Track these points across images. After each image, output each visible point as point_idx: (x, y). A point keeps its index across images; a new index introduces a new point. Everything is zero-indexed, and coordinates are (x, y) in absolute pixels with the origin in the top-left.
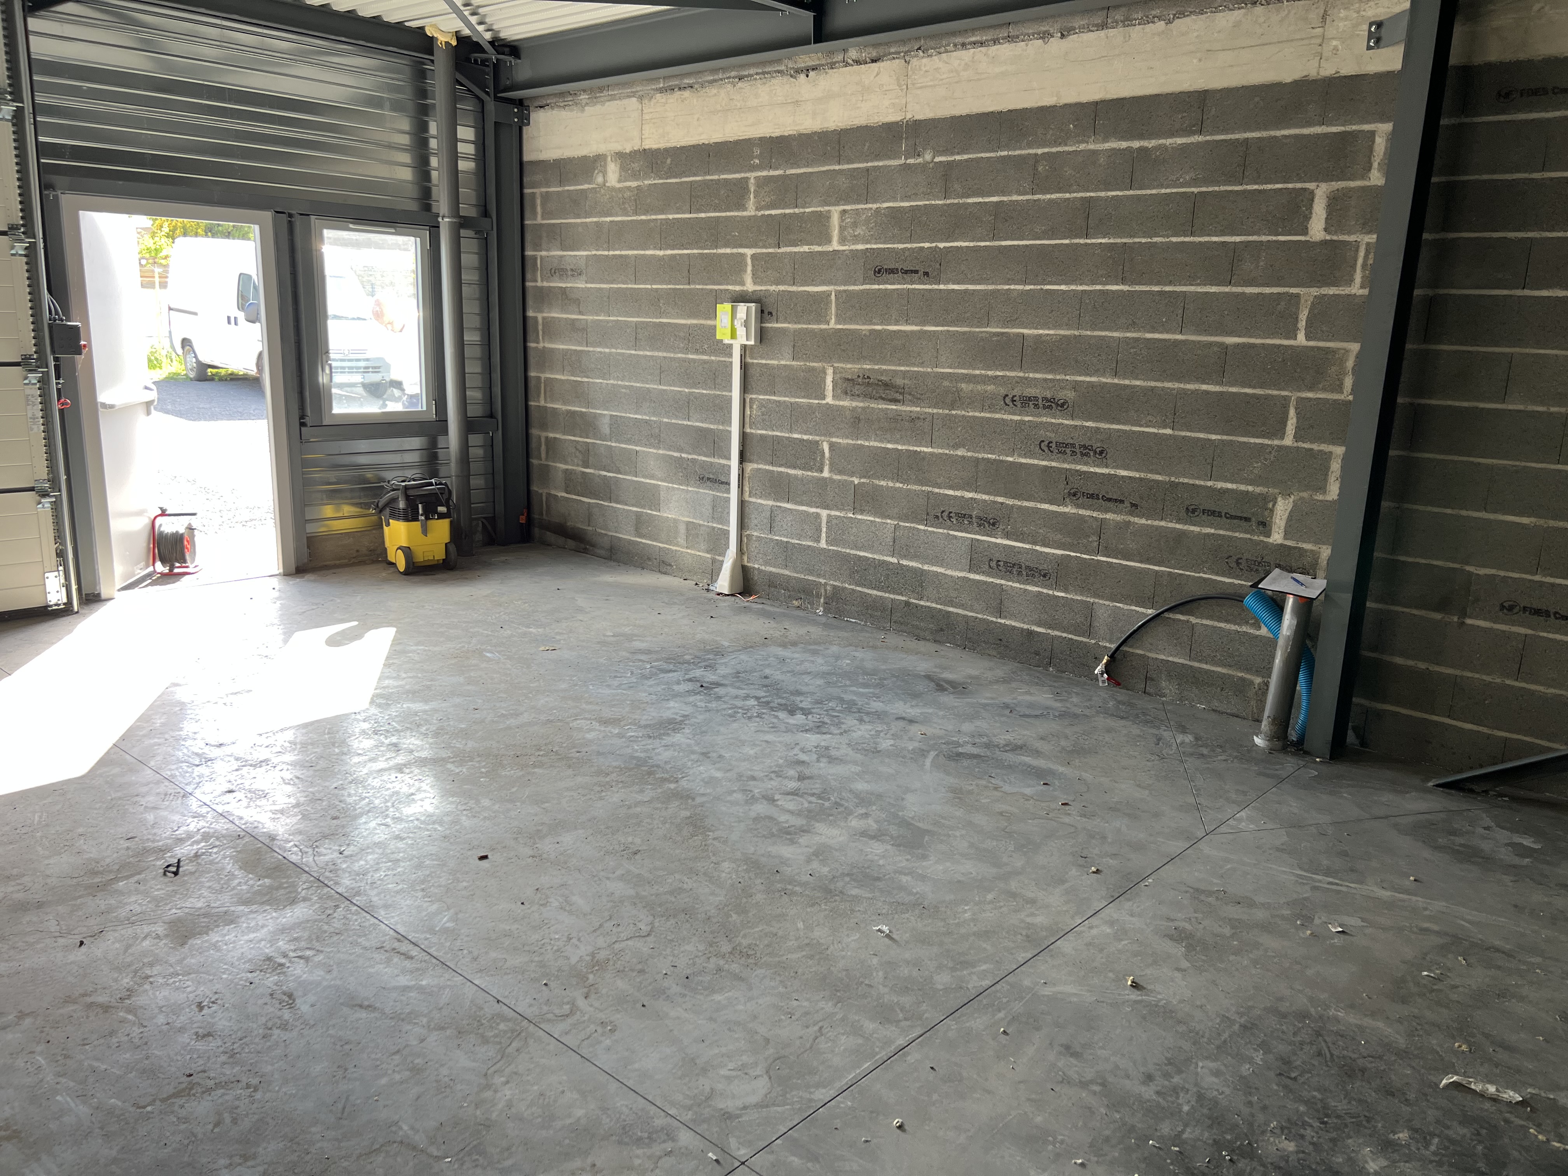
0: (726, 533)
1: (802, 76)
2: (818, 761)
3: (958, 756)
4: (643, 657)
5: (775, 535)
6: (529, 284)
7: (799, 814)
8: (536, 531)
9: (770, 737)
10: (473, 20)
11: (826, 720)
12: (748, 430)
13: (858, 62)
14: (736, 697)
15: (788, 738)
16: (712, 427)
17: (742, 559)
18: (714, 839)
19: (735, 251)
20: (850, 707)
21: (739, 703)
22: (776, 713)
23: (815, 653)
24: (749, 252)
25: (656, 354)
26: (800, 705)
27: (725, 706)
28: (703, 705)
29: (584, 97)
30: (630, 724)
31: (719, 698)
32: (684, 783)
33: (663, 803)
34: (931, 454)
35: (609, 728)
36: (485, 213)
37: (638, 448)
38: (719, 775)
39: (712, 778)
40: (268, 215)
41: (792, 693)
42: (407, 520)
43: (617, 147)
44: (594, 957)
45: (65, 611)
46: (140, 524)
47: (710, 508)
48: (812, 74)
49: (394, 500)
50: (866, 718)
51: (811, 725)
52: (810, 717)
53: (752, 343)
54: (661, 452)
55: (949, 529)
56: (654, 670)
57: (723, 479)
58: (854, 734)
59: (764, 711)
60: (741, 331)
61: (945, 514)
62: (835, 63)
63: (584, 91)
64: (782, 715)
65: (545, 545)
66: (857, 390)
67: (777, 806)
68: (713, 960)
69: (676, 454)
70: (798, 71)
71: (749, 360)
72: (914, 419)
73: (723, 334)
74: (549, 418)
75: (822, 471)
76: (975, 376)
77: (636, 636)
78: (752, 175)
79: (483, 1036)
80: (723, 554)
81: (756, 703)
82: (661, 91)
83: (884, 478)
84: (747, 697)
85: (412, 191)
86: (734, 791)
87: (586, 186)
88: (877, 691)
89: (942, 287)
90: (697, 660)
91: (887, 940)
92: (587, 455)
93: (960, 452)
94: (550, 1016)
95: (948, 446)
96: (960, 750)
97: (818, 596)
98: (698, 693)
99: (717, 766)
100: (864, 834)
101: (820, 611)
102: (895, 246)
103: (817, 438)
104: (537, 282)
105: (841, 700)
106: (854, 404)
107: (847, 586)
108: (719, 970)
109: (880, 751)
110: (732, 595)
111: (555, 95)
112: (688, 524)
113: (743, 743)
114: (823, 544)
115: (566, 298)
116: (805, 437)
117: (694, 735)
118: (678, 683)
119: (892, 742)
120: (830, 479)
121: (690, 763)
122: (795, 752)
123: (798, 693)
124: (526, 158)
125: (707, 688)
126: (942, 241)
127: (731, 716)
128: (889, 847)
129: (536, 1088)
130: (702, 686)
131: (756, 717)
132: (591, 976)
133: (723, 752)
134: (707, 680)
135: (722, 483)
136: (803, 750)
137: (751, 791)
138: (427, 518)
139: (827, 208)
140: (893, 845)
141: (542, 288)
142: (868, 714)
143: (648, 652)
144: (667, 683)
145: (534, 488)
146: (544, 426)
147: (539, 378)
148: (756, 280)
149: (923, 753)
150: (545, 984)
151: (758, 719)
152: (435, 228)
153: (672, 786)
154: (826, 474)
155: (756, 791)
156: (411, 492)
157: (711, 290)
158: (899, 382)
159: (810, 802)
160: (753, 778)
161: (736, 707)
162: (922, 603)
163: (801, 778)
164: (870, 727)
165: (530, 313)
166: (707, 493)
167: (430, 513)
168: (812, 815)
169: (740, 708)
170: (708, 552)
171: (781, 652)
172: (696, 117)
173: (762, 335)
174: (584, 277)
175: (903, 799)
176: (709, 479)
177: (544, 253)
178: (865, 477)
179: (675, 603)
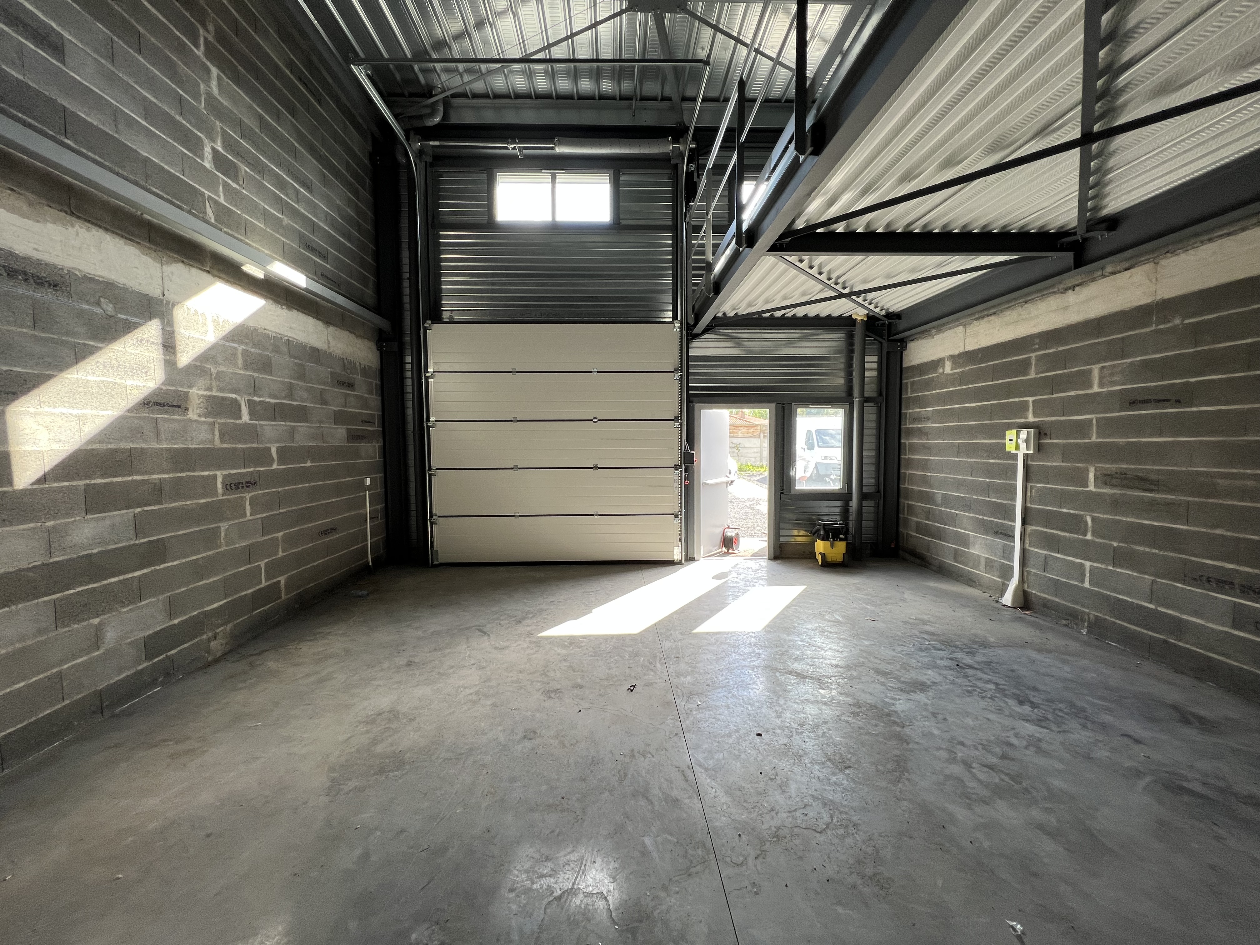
0: (1011, 568)
1: (1070, 292)
2: (1026, 748)
3: (1182, 790)
4: (926, 636)
5: (1048, 573)
6: (903, 427)
7: (987, 786)
8: (901, 552)
9: (992, 716)
10: (871, 307)
11: (1050, 716)
12: (1029, 505)
13: (1113, 273)
14: (980, 679)
15: (1008, 722)
16: (1004, 502)
17: (1023, 587)
18: (908, 779)
19: (1021, 399)
20: (1078, 713)
21: (980, 684)
22: (1007, 700)
23: (1064, 661)
24: (1031, 399)
25: (969, 460)
26: (1032, 699)
27: (968, 684)
28: (952, 678)
29: (934, 331)
30: (894, 678)
31: (966, 677)
32: (907, 730)
33: (885, 739)
34: (1188, 531)
35: (879, 677)
36: (880, 394)
37: (957, 512)
38: (936, 732)
39: (931, 734)
40: (773, 405)
41: (1029, 688)
42: (823, 540)
43: (952, 353)
44: (778, 830)
45: (680, 563)
46: (719, 531)
47: (1002, 551)
48: (1077, 289)
49: (818, 530)
50: (1089, 725)
51: (1034, 717)
52: (1036, 710)
53: (1031, 452)
54: (971, 515)
55: (1209, 590)
56: (929, 646)
57: (1011, 534)
58: (1072, 735)
59: (998, 695)
60: (1023, 446)
61: (1204, 578)
62: (1095, 278)
63: (934, 328)
64: (1011, 702)
65: (904, 560)
66: (1114, 481)
67: (971, 772)
68: (854, 876)
69: (981, 517)
70: (1067, 289)
71: (1029, 462)
72: (1168, 504)
73: (1010, 447)
74: (909, 494)
75: (1086, 535)
76: (1232, 474)
77: (930, 622)
78: (1033, 355)
79: (686, 852)
80: (1009, 580)
81: (994, 688)
82: (977, 319)
83: (1140, 544)
84: (989, 682)
85: (844, 388)
86: (942, 749)
87: (933, 375)
88: (1113, 706)
89: (1194, 409)
90: (964, 647)
91: (1016, 940)
92: (928, 514)
93: (1218, 531)
94: (728, 859)
95: (1205, 526)
96: (1185, 784)
97: (1083, 620)
98: (953, 669)
99: (938, 725)
100: (1041, 827)
101: (1084, 631)
102: (1149, 384)
103: (1082, 513)
104: (907, 425)
105: (1072, 705)
106: (1113, 491)
107: (1107, 617)
108: (854, 887)
109: (1092, 758)
110: (1014, 608)
111: (919, 333)
112: (987, 558)
113: (968, 714)
114: (1087, 585)
115: (921, 432)
116: (1072, 512)
117: (934, 698)
118: (942, 659)
119: (1108, 754)
120: (1093, 541)
121: (919, 717)
122: (1008, 734)
123: (1035, 689)
124: (904, 365)
125: (961, 667)
126: (1192, 377)
127: (968, 692)
128: (1061, 849)
129: (689, 907)
130: (958, 665)
131: (989, 698)
132: (768, 844)
133: (948, 717)
134: (964, 661)
135: (1010, 536)
136: (1016, 735)
137: (955, 753)
138: (834, 540)
139: (1089, 367)
140: (1065, 849)
141: (908, 429)
142: (1094, 722)
143: (933, 634)
144: (934, 657)
145: (901, 529)
146: (907, 498)
147: (905, 473)
148: (1035, 415)
149: (1138, 774)
150: (739, 835)
151: (989, 700)
152: (851, 404)
153: (898, 729)
154: (1089, 537)
155: (960, 755)
156: (826, 527)
157: (1005, 423)
158: (1153, 477)
159: (1002, 780)
160: (962, 744)
161: (976, 687)
162: (1181, 644)
163: (1004, 757)
164: (1091, 735)
165: (903, 441)
166: (1000, 542)
167: (836, 537)
168: (998, 792)
169: (979, 688)
170: (999, 577)
171: (1034, 655)
172: (997, 328)
173: (1039, 448)
174: (931, 421)
175: (1097, 810)
176: (1001, 533)
177: (911, 411)
178: (1123, 542)
179: (969, 606)
